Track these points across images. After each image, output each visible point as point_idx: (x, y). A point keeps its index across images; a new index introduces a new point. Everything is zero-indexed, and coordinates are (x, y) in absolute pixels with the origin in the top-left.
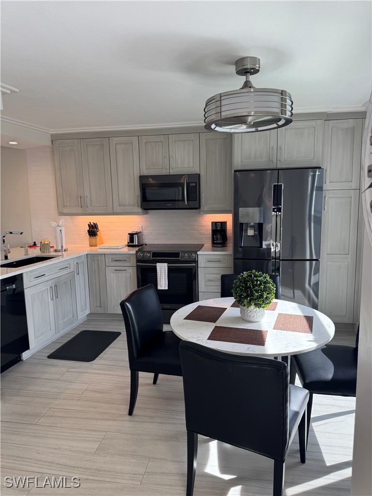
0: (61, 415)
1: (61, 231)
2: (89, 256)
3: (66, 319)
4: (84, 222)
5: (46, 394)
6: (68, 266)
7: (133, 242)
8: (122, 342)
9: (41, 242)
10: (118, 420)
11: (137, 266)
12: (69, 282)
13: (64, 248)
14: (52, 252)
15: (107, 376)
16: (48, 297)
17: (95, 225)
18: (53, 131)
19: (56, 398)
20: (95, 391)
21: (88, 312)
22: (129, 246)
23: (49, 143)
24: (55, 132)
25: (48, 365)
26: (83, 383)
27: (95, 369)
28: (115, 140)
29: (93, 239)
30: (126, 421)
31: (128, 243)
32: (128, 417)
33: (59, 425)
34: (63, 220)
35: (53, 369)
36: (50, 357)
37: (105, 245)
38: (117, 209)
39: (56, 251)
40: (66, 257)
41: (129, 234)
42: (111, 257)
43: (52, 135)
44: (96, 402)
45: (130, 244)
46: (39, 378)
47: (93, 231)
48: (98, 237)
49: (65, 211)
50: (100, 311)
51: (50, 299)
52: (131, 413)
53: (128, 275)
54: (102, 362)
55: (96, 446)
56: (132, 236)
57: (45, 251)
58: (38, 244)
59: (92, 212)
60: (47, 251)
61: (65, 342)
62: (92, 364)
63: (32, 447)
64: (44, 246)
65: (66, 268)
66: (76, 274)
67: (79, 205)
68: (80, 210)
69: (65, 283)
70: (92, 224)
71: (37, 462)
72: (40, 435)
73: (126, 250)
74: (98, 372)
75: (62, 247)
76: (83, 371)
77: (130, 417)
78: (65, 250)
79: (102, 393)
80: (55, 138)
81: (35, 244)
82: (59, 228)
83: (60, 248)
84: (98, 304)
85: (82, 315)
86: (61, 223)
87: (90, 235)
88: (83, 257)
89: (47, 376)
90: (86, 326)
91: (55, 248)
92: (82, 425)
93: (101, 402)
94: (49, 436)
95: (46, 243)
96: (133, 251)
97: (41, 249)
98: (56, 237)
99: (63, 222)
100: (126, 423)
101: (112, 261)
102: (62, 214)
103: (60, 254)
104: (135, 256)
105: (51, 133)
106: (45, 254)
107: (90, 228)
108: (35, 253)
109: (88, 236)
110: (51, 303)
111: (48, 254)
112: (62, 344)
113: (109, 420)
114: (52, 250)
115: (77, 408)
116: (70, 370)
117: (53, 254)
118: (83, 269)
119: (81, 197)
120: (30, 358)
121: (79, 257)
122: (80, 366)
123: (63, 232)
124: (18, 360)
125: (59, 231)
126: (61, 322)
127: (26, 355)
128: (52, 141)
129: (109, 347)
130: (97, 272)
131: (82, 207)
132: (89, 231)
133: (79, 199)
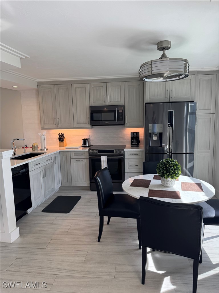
0: (59, 243)
1: (44, 138)
2: (61, 153)
3: (50, 190)
4: (55, 133)
5: (47, 232)
6: (51, 158)
7: (86, 145)
8: (83, 202)
9: (33, 145)
10: (93, 245)
11: (89, 158)
12: (51, 168)
13: (46, 148)
14: (39, 150)
15: (80, 221)
16: (41, 176)
17: (63, 135)
18: (39, 80)
19: (53, 234)
20: (75, 229)
21: (60, 185)
22: (83, 147)
23: (36, 87)
24: (39, 81)
25: (43, 216)
26: (67, 225)
28: (75, 86)
29: (62, 143)
30: (97, 245)
31: (83, 145)
32: (98, 243)
33: (59, 249)
34: (45, 132)
35: (47, 218)
36: (43, 211)
37: (68, 146)
38: (76, 125)
39: (41, 150)
41: (83, 140)
42: (74, 153)
43: (38, 82)
44: (77, 235)
45: (84, 145)
46: (40, 223)
47: (61, 138)
48: (64, 142)
49: (45, 127)
50: (67, 184)
51: (42, 178)
53: (84, 163)
54: (74, 213)
55: (84, 259)
56: (84, 141)
57: (35, 150)
59: (61, 127)
60: (37, 150)
61: (50, 203)
62: (69, 214)
63: (47, 261)
64: (34, 147)
65: (49, 159)
66: (54, 163)
67: (53, 123)
68: (54, 126)
69: (49, 168)
70: (61, 134)
71: (53, 269)
72: (50, 254)
73: (81, 149)
74: (73, 218)
75: (45, 148)
76: (65, 218)
77: (99, 242)
78: (46, 150)
79: (79, 230)
80: (39, 84)
82: (43, 137)
83: (44, 148)
84: (66, 181)
85: (57, 187)
86: (44, 134)
87: (59, 140)
88: (58, 154)
89: (44, 222)
90: (60, 193)
91: (40, 148)
92: (73, 248)
93: (80, 235)
94: (55, 254)
95: (36, 145)
96: (87, 149)
97: (32, 149)
98: (41, 142)
99: (45, 133)
100: (97, 246)
101: (75, 155)
102: (43, 128)
103: (44, 152)
104: (88, 153)
106: (35, 152)
107: (59, 137)
108: (29, 151)
110: (42, 180)
111: (37, 152)
112: (48, 204)
113: (87, 245)
115: (67, 239)
116: (57, 218)
117: (40, 152)
118: (58, 160)
120: (31, 212)
121: (56, 154)
122: (62, 216)
123: (45, 139)
124: (25, 214)
125: (43, 138)
126: (47, 191)
127: (29, 211)
128: (38, 86)
129: (76, 205)
130: (65, 162)
131: (55, 124)
132: (59, 138)
133: (54, 120)
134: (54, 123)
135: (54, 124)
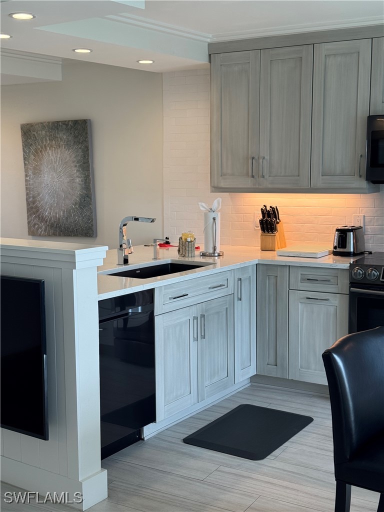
1: (214, 219)
2: (260, 268)
3: (216, 379)
4: (254, 205)
5: (183, 501)
6: (225, 283)
7: (345, 247)
8: (315, 435)
9: (181, 238)
11: (352, 295)
12: (225, 312)
13: (218, 251)
14: (197, 256)
15: (288, 491)
16: (189, 334)
17: (274, 211)
21: (252, 372)
22: (335, 254)
23: (203, 60)
24: (216, 40)
25: (185, 454)
26: (244, 495)
27: (265, 474)
28: (325, 49)
29: (269, 237)
31: (335, 248)
34: (219, 201)
35: (192, 463)
36: (189, 441)
37: (289, 249)
38: (318, 181)
39: (203, 255)
40: (220, 266)
41: (338, 230)
42: (300, 272)
43: (210, 45)
45: (338, 250)
46: (169, 473)
47: (269, 222)
48: (277, 234)
49: (223, 185)
50: (274, 372)
51: (192, 339)
53: (332, 310)
54: (277, 464)
56: (343, 234)
57: (187, 255)
58: (175, 242)
59: (270, 186)
60: (190, 255)
61: (213, 419)
62: (260, 464)
64: (185, 246)
65: (221, 286)
66: (236, 299)
68: (249, 183)
69: (218, 313)
70: (268, 208)
73: (330, 261)
74: (271, 480)
75: (215, 249)
76: (245, 474)
78: (219, 255)
80: (215, 51)
81: (168, 243)
82: (212, 215)
83: (211, 251)
84: (272, 360)
86: (215, 205)
87: (263, 229)
88: (250, 270)
90: (248, 397)
91: (202, 249)
95: (189, 240)
96: (344, 263)
97: (179, 251)
98: (205, 230)
99: (219, 204)
101: (303, 280)
102: (217, 189)
103: (209, 260)
104: (347, 275)
105: (209, 40)
106: (187, 259)
107: (264, 217)
108: (170, 256)
109: (261, 232)
110: (193, 346)
111: (190, 259)
112: (209, 423)
114: (197, 253)
116: (222, 468)
117: (198, 259)
118: (249, 291)
119: (253, 158)
120: (155, 437)
121: (243, 269)
122: (239, 465)
123: (218, 221)
124: (137, 437)
125: (212, 220)
126: (207, 383)
127: (149, 431)
128: (210, 55)
129: (290, 440)
130: (272, 299)
131: (253, 176)
132: (261, 222)
133: (250, 161)
134: (250, 174)
135: (247, 175)
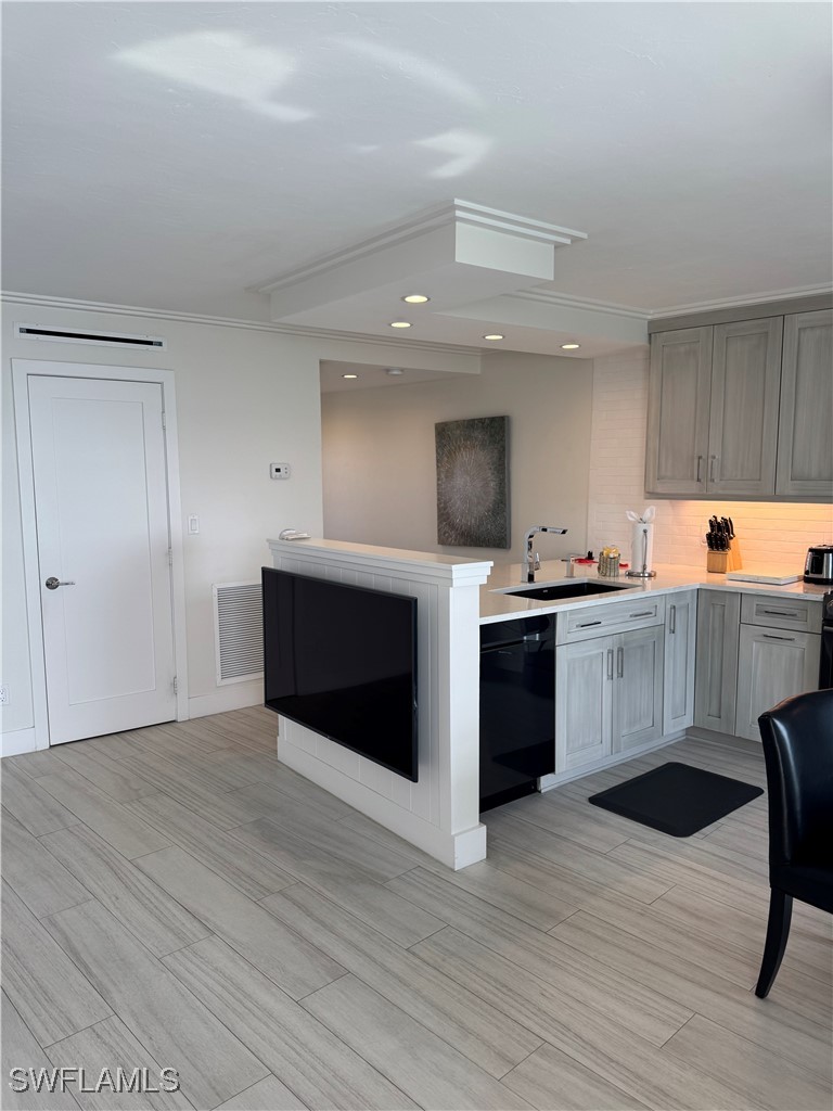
0: (600, 934)
1: (645, 531)
2: (703, 595)
3: (637, 728)
4: (700, 515)
5: (576, 878)
6: (653, 611)
7: (821, 572)
9: (602, 554)
10: (728, 998)
11: (825, 634)
12: (651, 647)
13: (648, 570)
14: (622, 576)
15: (715, 883)
16: (602, 670)
17: (726, 523)
18: (654, 314)
19: (594, 894)
20: (680, 908)
21: (688, 722)
22: (807, 580)
23: (642, 341)
24: (657, 316)
25: (588, 817)
26: (656, 880)
27: (689, 858)
28: (800, 320)
29: (718, 555)
30: (747, 1006)
31: (807, 572)
32: (753, 1000)
33: (592, 954)
34: (652, 510)
35: (596, 829)
36: (595, 800)
37: (746, 572)
38: (785, 487)
39: (630, 575)
40: (650, 589)
41: (811, 550)
42: (756, 601)
43: (651, 323)
44: (680, 932)
45: (811, 575)
46: (565, 839)
47: (719, 537)
48: (729, 552)
49: (660, 490)
50: (715, 725)
51: (605, 677)
52: (762, 990)
53: (798, 652)
54: (706, 846)
55: (667, 1034)
56: (818, 555)
57: (609, 574)
58: (596, 558)
59: (720, 492)
60: (612, 574)
61: (631, 777)
62: (683, 843)
63: (532, 977)
64: (608, 564)
65: (647, 614)
66: (667, 631)
67: (692, 475)
68: (694, 487)
69: (642, 647)
70: (719, 520)
71: (538, 1013)
72: (552, 959)
73: (799, 590)
74: (695, 865)
75: (644, 568)
76: (661, 853)
77: (759, 1000)
79: (698, 917)
80: (656, 329)
81: (590, 556)
82: (642, 527)
83: (640, 570)
84: (714, 711)
85: (674, 727)
86: (647, 515)
87: (711, 545)
88: (689, 596)
89: (582, 840)
90: (680, 753)
91: (630, 568)
92: (640, 974)
93: (692, 938)
94: (569, 968)
95: (612, 556)
96: (818, 594)
97: (599, 568)
98: (633, 545)
99: (652, 514)
100: (746, 1012)
101: (759, 612)
102: (652, 495)
103: (638, 581)
104: (820, 608)
105: (649, 317)
107: (712, 530)
108: (587, 574)
109: (707, 549)
110: (607, 684)
111: (612, 579)
112: (624, 781)
113: (705, 987)
114: (622, 571)
115: (635, 931)
116: (632, 842)
117: (623, 580)
118: (686, 623)
119: (700, 458)
120: (554, 791)
121: (679, 595)
122: (655, 841)
123: (650, 534)
124: (531, 788)
125: (642, 533)
126: (625, 732)
127: (546, 783)
128: (650, 335)
129: (728, 816)
130: (717, 635)
131: (698, 480)
132: (709, 536)
133: (696, 461)
134: (696, 477)
135: (693, 479)
